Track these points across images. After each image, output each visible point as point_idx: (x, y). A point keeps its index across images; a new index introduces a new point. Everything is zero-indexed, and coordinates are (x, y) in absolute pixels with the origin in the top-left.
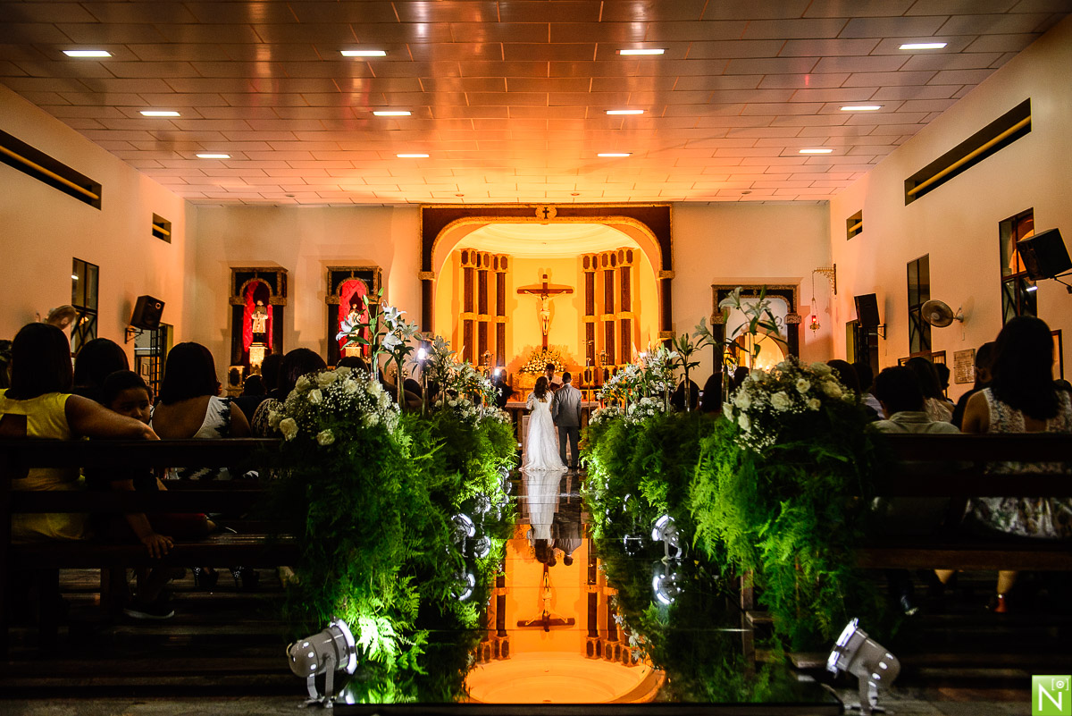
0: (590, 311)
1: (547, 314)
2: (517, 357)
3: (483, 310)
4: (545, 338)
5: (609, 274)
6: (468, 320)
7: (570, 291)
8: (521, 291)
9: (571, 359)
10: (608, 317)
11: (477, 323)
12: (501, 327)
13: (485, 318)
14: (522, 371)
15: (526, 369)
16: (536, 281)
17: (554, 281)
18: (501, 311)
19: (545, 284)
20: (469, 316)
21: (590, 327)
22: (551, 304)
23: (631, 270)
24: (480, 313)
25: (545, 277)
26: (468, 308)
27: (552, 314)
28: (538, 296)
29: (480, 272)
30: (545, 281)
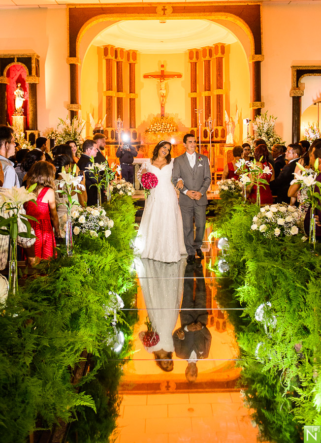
0: (194, 89)
1: (164, 92)
2: (144, 121)
3: (119, 89)
4: (162, 107)
5: (208, 63)
6: (109, 96)
7: (180, 76)
8: (146, 77)
9: (180, 123)
10: (207, 93)
11: (116, 98)
12: (132, 101)
13: (121, 95)
14: (147, 131)
15: (150, 130)
16: (156, 69)
17: (169, 69)
18: (132, 90)
19: (162, 71)
20: (110, 93)
21: (194, 101)
22: (167, 85)
23: (224, 59)
24: (118, 91)
25: (163, 66)
26: (109, 88)
27: (167, 92)
28: (157, 80)
29: (118, 63)
30: (162, 69)
